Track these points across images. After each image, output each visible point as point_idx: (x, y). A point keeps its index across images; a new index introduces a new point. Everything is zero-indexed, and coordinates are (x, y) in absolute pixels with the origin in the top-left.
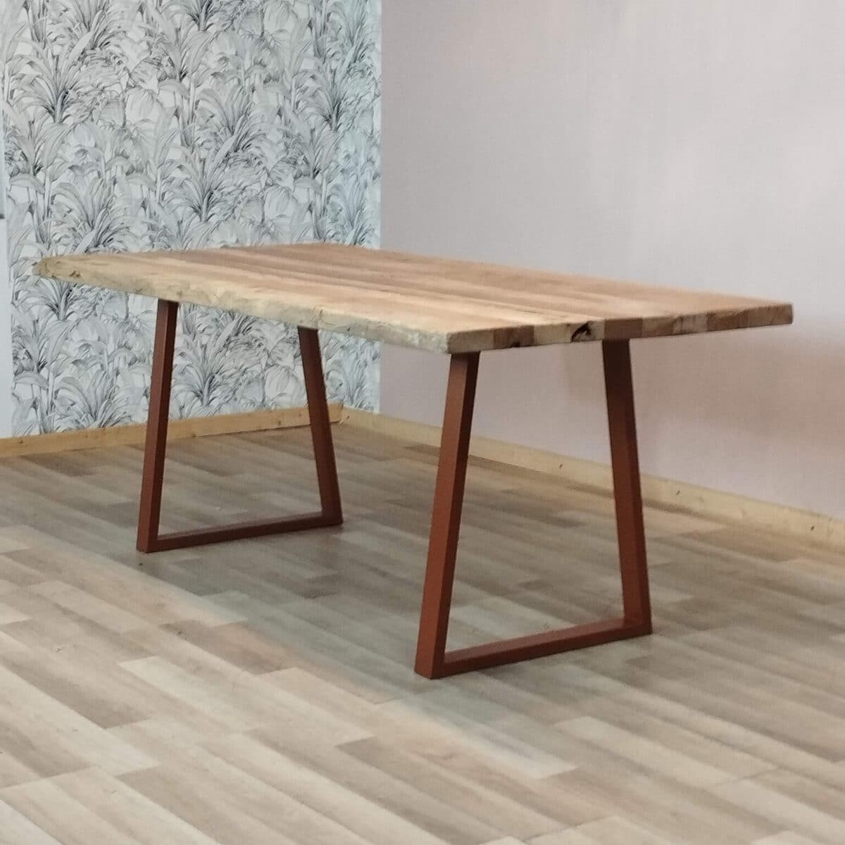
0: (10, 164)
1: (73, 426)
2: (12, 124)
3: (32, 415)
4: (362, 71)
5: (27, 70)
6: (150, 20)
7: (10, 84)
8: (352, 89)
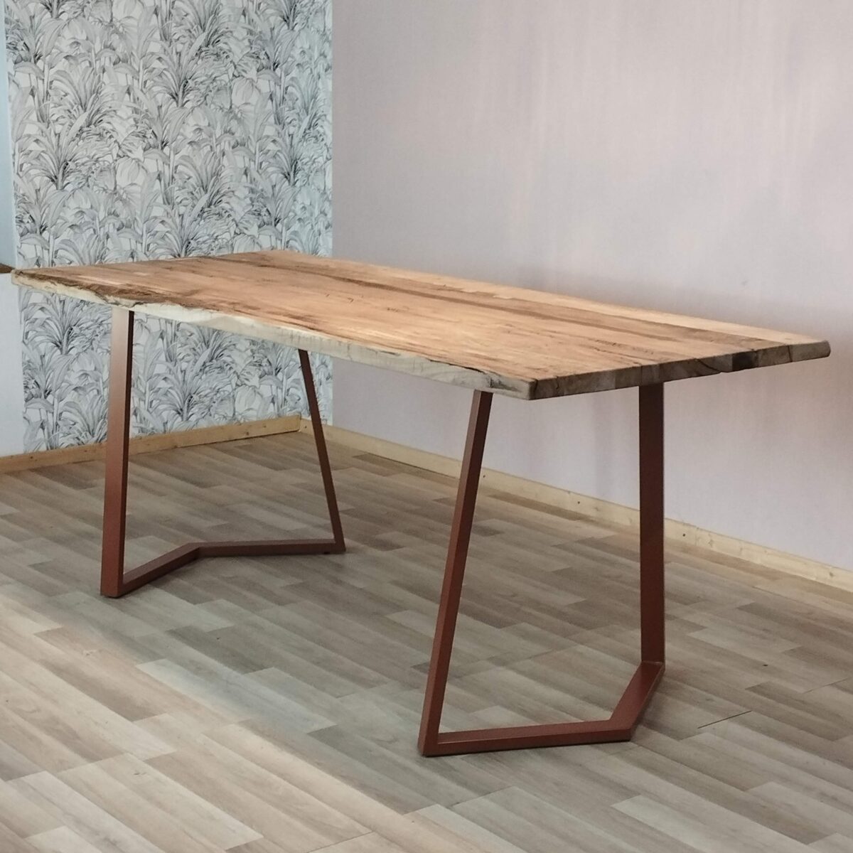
0: (20, 226)
1: (74, 442)
2: (21, 192)
3: (41, 434)
4: (316, 137)
5: (33, 146)
6: (136, 100)
7: (19, 159)
8: (307, 151)
